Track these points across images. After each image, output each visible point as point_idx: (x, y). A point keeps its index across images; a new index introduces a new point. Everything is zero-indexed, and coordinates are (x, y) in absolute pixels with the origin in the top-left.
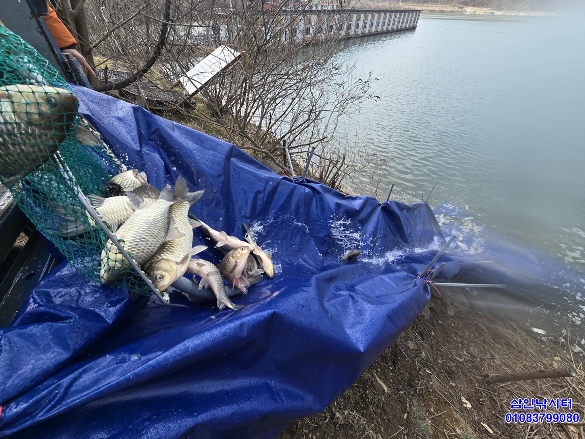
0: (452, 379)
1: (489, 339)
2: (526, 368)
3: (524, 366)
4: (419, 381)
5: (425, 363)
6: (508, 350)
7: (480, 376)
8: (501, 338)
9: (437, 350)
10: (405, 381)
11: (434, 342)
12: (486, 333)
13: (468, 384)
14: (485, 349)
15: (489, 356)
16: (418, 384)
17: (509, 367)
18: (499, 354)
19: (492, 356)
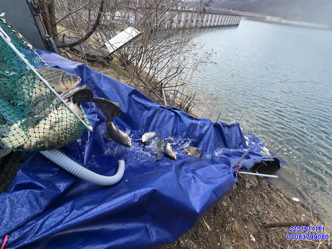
0: (246, 224)
1: (268, 202)
2: (286, 220)
3: (286, 218)
4: (227, 224)
5: (231, 215)
6: (278, 209)
7: (261, 223)
8: (274, 202)
9: (239, 207)
10: (220, 224)
11: (237, 203)
12: (266, 199)
13: (254, 227)
14: (265, 208)
15: (267, 212)
16: (227, 226)
17: (277, 219)
18: (272, 211)
19: (269, 212)
